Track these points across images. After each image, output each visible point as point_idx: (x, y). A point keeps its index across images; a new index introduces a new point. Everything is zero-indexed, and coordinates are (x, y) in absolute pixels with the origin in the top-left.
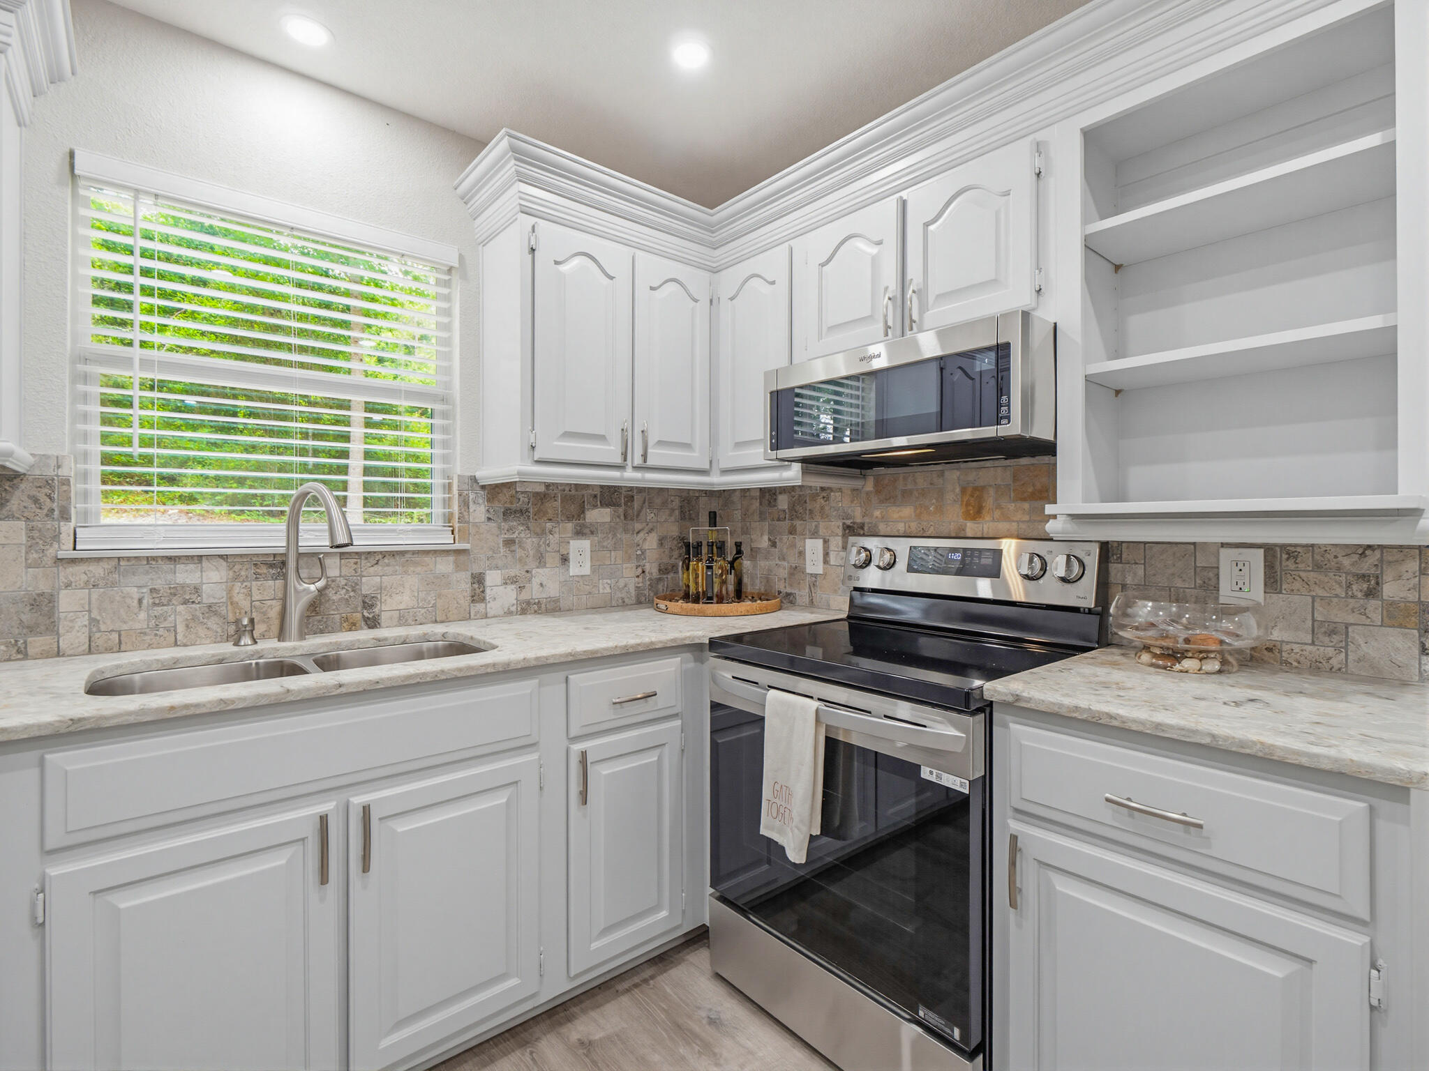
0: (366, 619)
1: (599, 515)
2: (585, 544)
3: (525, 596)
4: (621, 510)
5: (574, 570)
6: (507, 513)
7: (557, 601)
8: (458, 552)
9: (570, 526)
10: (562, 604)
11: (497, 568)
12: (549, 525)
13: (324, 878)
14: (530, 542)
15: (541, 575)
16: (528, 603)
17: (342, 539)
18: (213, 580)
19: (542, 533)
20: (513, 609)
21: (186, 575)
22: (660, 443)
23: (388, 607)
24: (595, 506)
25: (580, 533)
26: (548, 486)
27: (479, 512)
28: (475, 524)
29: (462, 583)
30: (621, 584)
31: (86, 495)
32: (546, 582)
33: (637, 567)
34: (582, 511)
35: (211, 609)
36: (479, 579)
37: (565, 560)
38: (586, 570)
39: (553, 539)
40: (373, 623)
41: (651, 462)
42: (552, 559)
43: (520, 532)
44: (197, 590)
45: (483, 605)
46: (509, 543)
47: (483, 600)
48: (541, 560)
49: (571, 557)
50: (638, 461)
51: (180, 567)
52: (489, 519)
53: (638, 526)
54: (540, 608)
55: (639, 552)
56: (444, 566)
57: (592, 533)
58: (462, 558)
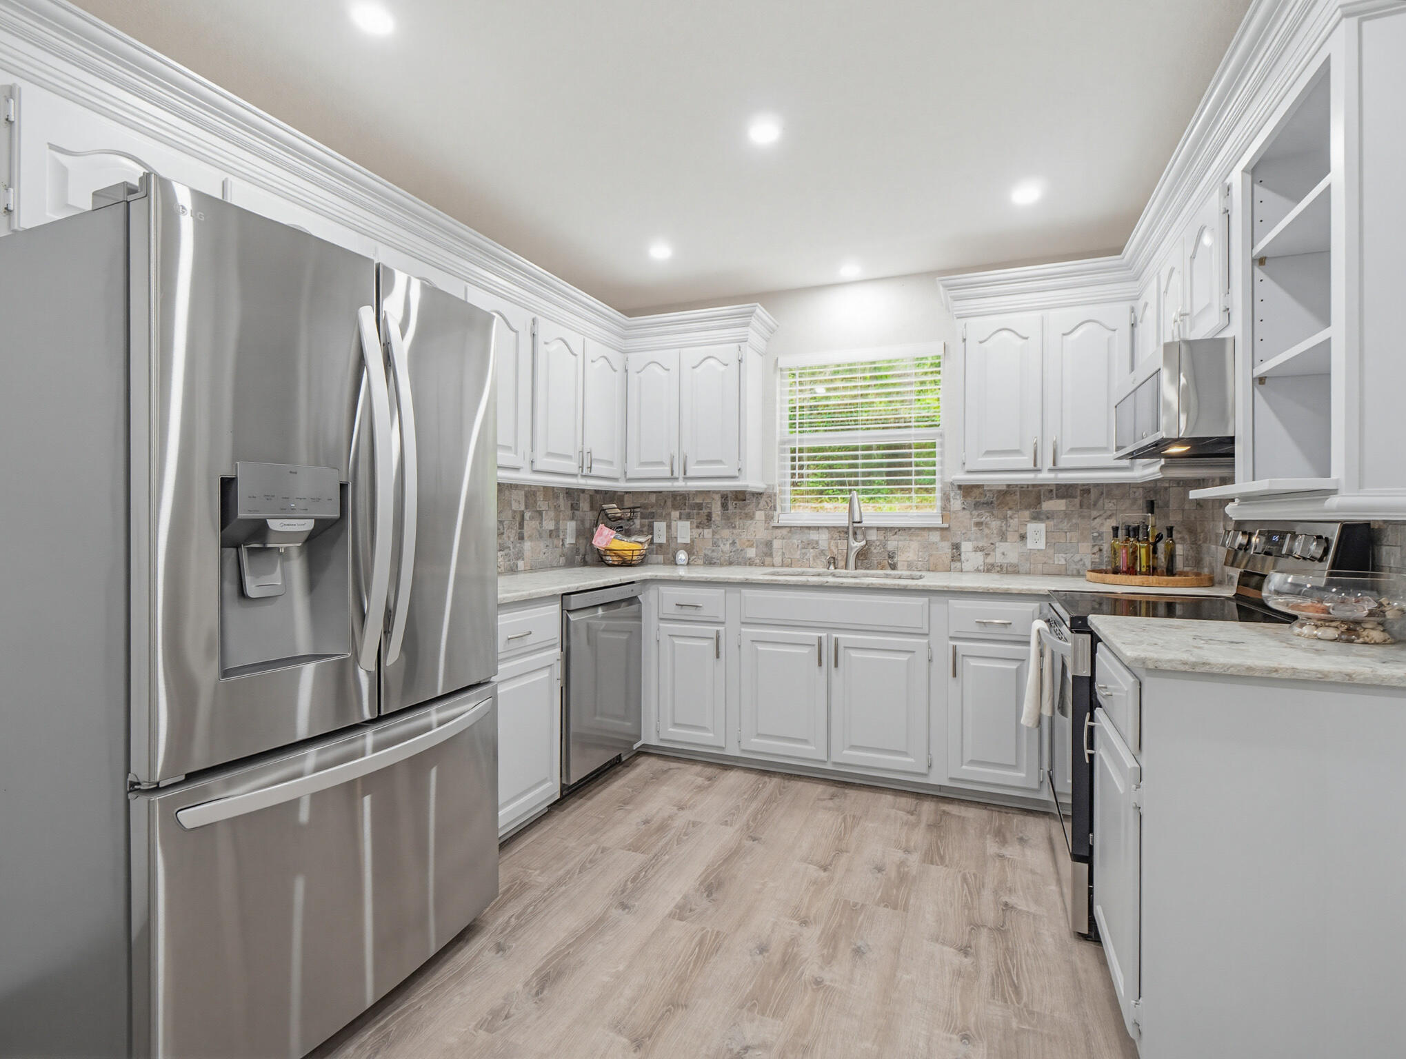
0: (890, 564)
1: (1058, 505)
2: (1041, 527)
3: (990, 560)
4: (1077, 501)
5: (1030, 544)
6: (977, 505)
7: (1016, 566)
8: (942, 529)
9: (1027, 513)
10: (1021, 569)
11: (969, 540)
12: (1009, 513)
13: (820, 664)
14: (995, 524)
15: (1001, 547)
16: (992, 565)
18: (823, 537)
19: (1005, 518)
20: (981, 568)
21: (814, 536)
22: (1073, 450)
23: (900, 559)
24: (1051, 498)
25: (1036, 518)
26: (1008, 486)
27: (957, 504)
28: (954, 512)
29: (945, 549)
30: (1077, 558)
31: (784, 501)
32: (1008, 551)
33: (1094, 546)
34: (1039, 502)
35: (822, 552)
36: (956, 547)
37: (1023, 537)
38: (1042, 545)
39: (1014, 522)
40: (893, 567)
41: (1061, 465)
42: (1012, 536)
43: (986, 517)
44: (817, 543)
45: (959, 564)
46: (978, 524)
47: (960, 560)
48: (1003, 537)
49: (1028, 535)
50: (1051, 465)
51: (811, 532)
52: (964, 508)
53: (1094, 513)
54: (1002, 569)
55: (1095, 534)
56: (935, 537)
57: (1048, 518)
58: (945, 533)
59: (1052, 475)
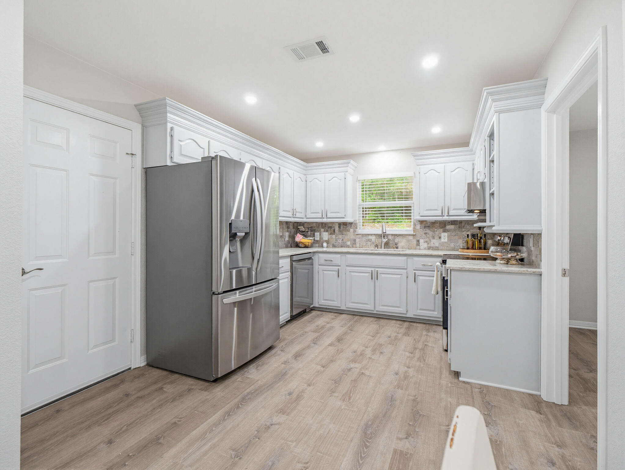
0: (396, 247)
1: (452, 227)
2: (446, 234)
3: (429, 245)
4: (458, 226)
5: (442, 240)
6: (425, 227)
7: (437, 247)
8: (413, 235)
9: (441, 230)
10: (440, 248)
11: (422, 239)
12: (436, 230)
13: (372, 279)
14: (431, 233)
15: (433, 241)
16: (430, 247)
17: (384, 232)
18: (373, 238)
19: (434, 231)
20: (426, 248)
21: (370, 237)
22: (454, 209)
23: (399, 245)
24: (450, 225)
25: (444, 231)
26: (435, 221)
27: (418, 227)
28: (417, 229)
29: (415, 242)
30: (458, 245)
31: (360, 225)
32: (435, 242)
33: (463, 241)
34: (445, 226)
35: (373, 243)
36: (418, 241)
37: (440, 238)
38: (446, 240)
39: (437, 233)
40: (397, 248)
41: (450, 214)
42: (437, 238)
43: (428, 231)
44: (371, 240)
45: (419, 247)
46: (425, 233)
47: (419, 245)
48: (433, 238)
49: (442, 237)
50: (447, 214)
51: (369, 236)
52: (421, 228)
53: (463, 230)
54: (433, 249)
55: (464, 237)
56: (411, 238)
57: (448, 231)
58: (415, 236)
59: (448, 217)
